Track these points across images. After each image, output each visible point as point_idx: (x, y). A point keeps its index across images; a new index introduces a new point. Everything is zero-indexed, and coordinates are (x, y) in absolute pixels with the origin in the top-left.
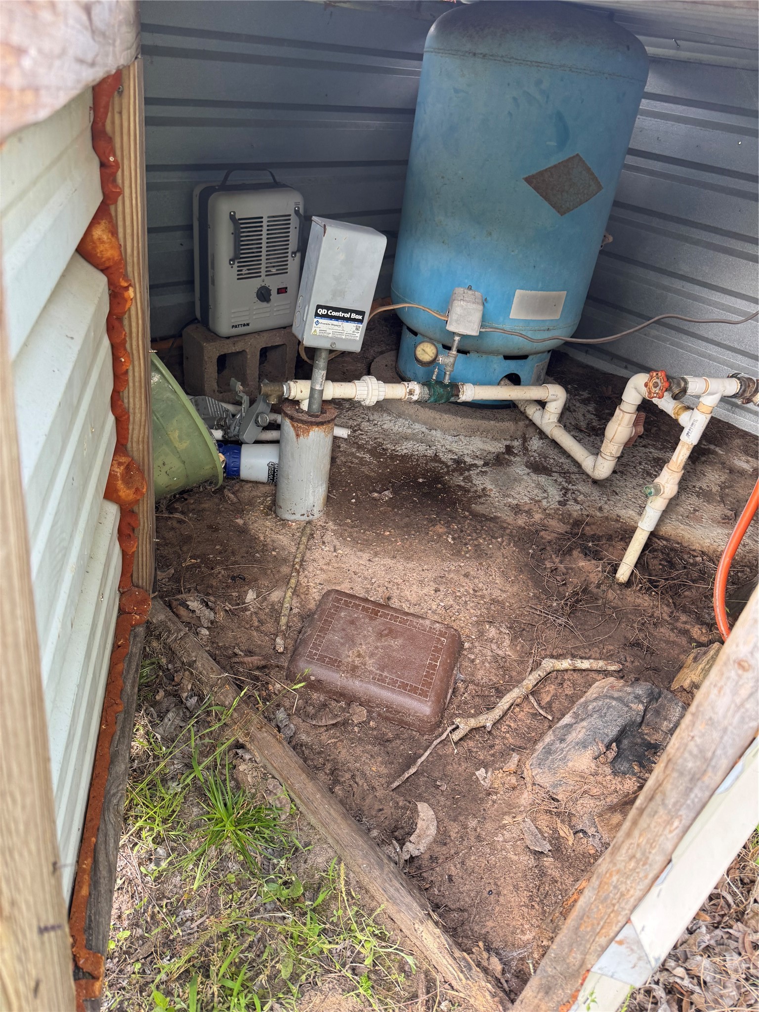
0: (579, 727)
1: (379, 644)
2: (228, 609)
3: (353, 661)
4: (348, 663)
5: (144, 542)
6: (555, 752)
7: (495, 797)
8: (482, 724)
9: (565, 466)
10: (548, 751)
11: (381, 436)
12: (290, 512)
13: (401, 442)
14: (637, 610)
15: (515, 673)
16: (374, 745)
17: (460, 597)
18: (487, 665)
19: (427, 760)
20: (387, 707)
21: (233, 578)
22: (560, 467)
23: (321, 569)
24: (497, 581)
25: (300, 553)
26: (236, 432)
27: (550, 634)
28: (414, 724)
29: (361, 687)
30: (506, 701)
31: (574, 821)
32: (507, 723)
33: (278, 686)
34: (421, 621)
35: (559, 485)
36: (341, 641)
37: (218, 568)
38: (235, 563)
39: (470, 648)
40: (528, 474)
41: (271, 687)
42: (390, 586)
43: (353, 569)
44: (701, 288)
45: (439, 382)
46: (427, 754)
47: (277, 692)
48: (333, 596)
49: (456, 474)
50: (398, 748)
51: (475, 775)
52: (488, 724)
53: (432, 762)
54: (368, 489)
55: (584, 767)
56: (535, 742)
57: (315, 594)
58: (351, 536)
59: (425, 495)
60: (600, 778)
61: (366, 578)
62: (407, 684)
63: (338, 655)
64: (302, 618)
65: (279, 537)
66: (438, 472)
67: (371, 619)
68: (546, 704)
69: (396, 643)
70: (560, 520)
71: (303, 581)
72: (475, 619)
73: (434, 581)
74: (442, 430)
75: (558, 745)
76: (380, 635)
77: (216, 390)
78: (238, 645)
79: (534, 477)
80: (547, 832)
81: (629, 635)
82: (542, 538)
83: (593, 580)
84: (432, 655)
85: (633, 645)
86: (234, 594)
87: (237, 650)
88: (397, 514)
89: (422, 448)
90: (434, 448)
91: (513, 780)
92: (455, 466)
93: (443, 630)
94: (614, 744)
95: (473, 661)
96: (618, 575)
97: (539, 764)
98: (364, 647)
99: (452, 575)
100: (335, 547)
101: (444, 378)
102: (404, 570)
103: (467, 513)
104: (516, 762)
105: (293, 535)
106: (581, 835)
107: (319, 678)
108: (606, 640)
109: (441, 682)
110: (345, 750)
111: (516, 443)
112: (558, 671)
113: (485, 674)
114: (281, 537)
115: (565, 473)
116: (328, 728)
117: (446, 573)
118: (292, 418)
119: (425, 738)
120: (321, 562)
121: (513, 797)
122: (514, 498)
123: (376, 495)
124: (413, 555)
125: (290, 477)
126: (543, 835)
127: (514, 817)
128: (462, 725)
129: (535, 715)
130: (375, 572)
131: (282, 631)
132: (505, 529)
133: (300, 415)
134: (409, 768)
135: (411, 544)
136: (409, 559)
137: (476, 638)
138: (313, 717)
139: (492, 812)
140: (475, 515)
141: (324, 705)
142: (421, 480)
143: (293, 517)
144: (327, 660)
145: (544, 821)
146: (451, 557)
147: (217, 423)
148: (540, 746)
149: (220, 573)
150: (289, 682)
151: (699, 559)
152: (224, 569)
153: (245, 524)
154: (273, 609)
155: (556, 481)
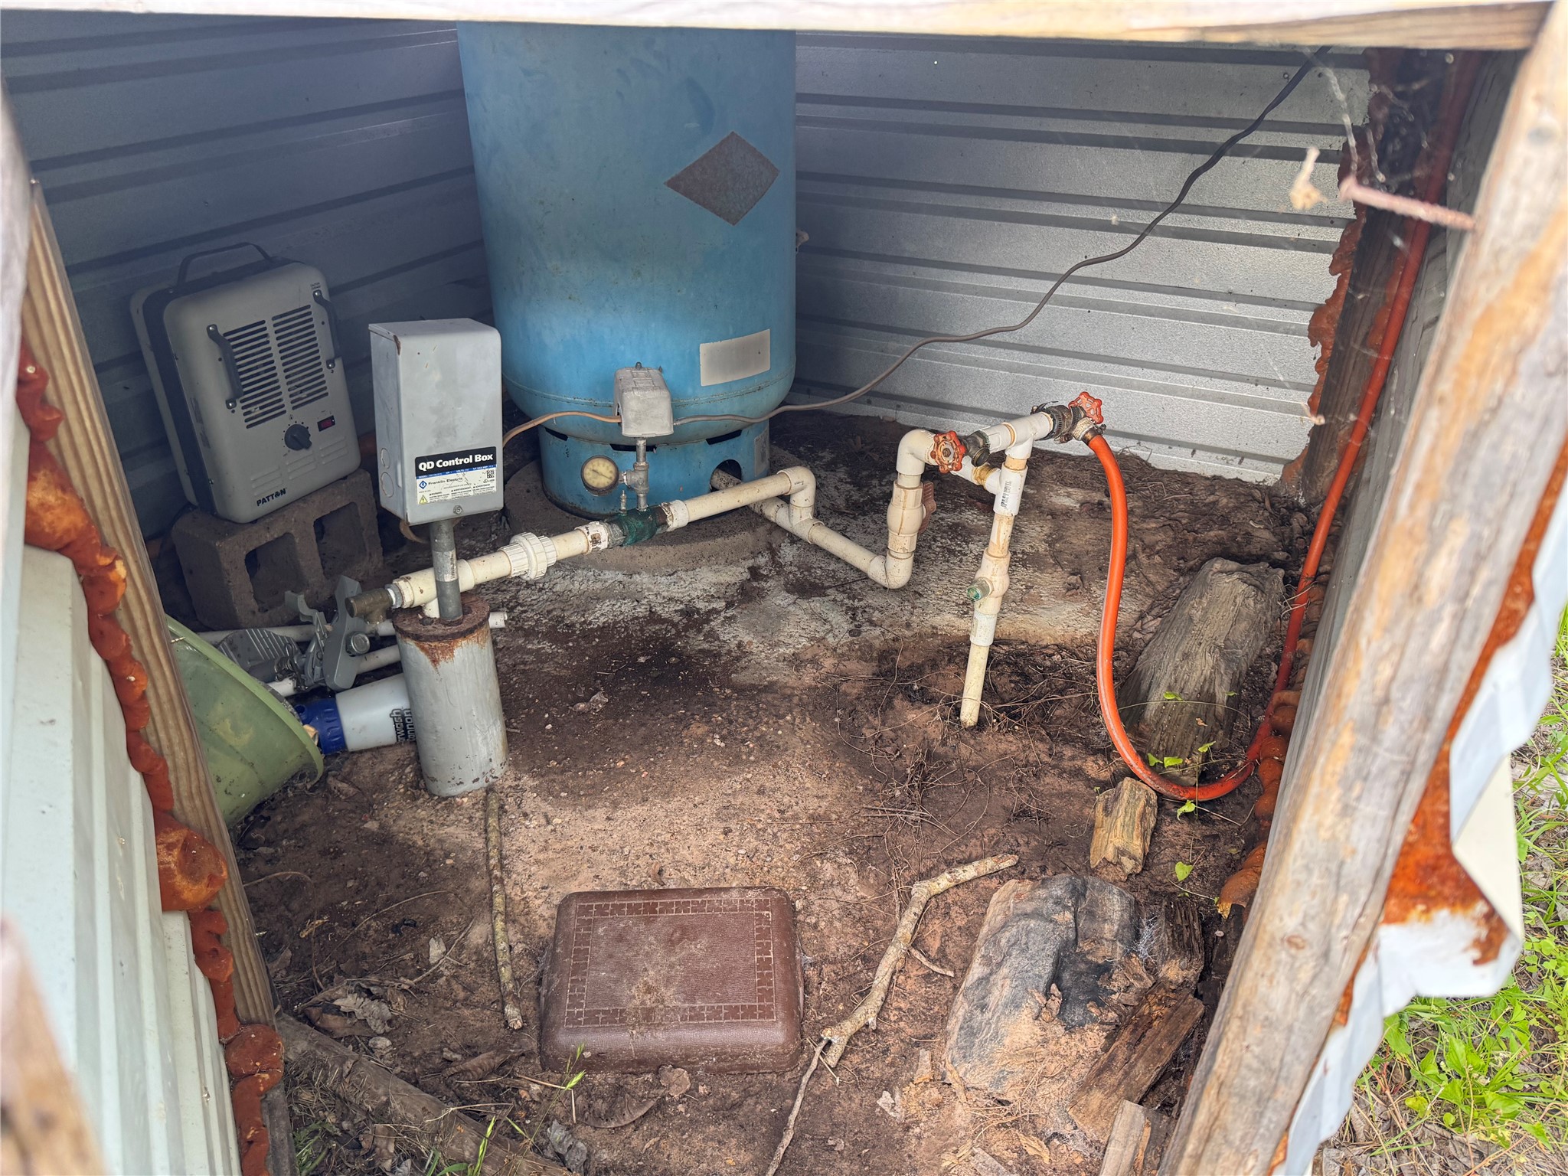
0: (998, 978)
1: (673, 959)
2: (406, 987)
3: (643, 1003)
4: (636, 1009)
5: (243, 949)
6: (980, 1030)
7: (917, 1130)
8: (862, 1023)
9: (839, 575)
10: (970, 1032)
11: (557, 605)
12: (453, 782)
13: (591, 606)
14: (1008, 762)
15: (879, 923)
16: (716, 1122)
17: (764, 830)
18: (837, 924)
19: (802, 1113)
20: (716, 1054)
21: (396, 929)
22: (833, 577)
23: (537, 862)
24: (808, 785)
25: (494, 847)
26: (317, 677)
27: (907, 840)
28: (765, 1064)
29: (668, 1039)
30: (883, 973)
31: (1040, 1123)
32: (895, 1004)
33: (535, 1088)
34: (724, 896)
35: (842, 605)
36: (614, 976)
37: (365, 921)
38: (389, 901)
39: (805, 908)
40: (794, 603)
41: (523, 1093)
42: (654, 850)
43: (586, 844)
44: (940, 270)
45: (633, 512)
46: (798, 1103)
47: (537, 1099)
48: (575, 904)
49: (691, 633)
50: (753, 1111)
51: (878, 1106)
52: (870, 1020)
53: (810, 1111)
54: (566, 700)
55: (1026, 1038)
56: (944, 1020)
57: (543, 910)
58: (564, 788)
59: (657, 680)
60: (1052, 1047)
61: (613, 852)
62: (737, 1007)
63: (616, 1001)
64: (534, 957)
65: (448, 830)
66: (664, 638)
67: (649, 921)
68: (937, 953)
69: (698, 947)
70: (860, 658)
71: (514, 893)
72: (796, 857)
73: (718, 818)
74: (648, 571)
75: (979, 1017)
76: (671, 943)
77: (256, 610)
78: (444, 1043)
79: (805, 604)
80: (1010, 1157)
81: (1008, 803)
82: (846, 694)
83: (933, 736)
84: (759, 945)
85: (1019, 816)
86: (406, 957)
87: (448, 1054)
88: (624, 726)
89: (626, 607)
90: (644, 602)
91: (934, 1093)
92: (685, 621)
93: (762, 898)
94: (1054, 986)
95: (815, 926)
96: (963, 717)
97: (964, 1057)
98: (652, 973)
99: (740, 799)
100: (546, 816)
101: (638, 503)
102: (666, 817)
103: (728, 691)
104: (929, 1062)
105: (470, 818)
106: (1056, 1141)
107: (598, 1050)
108: (981, 821)
109: (785, 983)
110: (676, 1150)
111: (762, 560)
112: (936, 896)
113: (840, 941)
114: (451, 829)
115: (842, 585)
116: (637, 1124)
117: (731, 798)
118: (417, 638)
119: (787, 1078)
120: (533, 849)
121: (942, 1119)
122: (787, 645)
123: (582, 706)
124: (672, 787)
125: (439, 728)
126: (1005, 1165)
127: (956, 1152)
128: (836, 1037)
129: (928, 977)
130: (623, 836)
131: (511, 993)
132: (790, 697)
133: (430, 627)
134: (781, 1137)
135: (663, 769)
136: (667, 795)
137: (809, 888)
138: (609, 1116)
139: (921, 1155)
140: (741, 690)
141: (619, 1089)
142: (642, 660)
143: (460, 789)
144: (601, 1016)
145: (1000, 1143)
146: (730, 769)
147: (279, 668)
148: (954, 1025)
149: (369, 927)
150: (550, 1073)
151: (1057, 658)
152: (375, 919)
153: (382, 827)
154: (480, 961)
155: (834, 600)
